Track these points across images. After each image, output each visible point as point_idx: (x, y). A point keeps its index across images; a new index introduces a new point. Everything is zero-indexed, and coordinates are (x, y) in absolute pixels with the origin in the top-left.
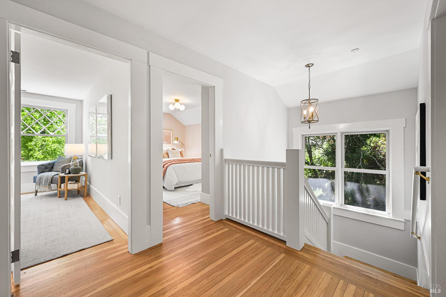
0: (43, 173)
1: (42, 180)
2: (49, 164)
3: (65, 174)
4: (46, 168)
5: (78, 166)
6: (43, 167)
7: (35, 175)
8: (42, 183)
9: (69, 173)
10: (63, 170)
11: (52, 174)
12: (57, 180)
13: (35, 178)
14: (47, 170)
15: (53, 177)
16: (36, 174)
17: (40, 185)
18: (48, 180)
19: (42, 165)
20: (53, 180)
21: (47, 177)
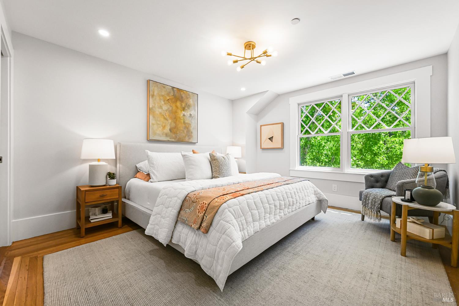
0: (372, 189)
1: (368, 200)
2: (382, 175)
3: (402, 200)
4: (377, 181)
5: (433, 188)
6: (372, 179)
7: (362, 190)
8: (368, 204)
9: (412, 200)
10: (401, 191)
11: (384, 192)
12: (389, 206)
13: (361, 194)
14: (378, 184)
15: (383, 199)
16: (363, 188)
17: (365, 207)
18: (375, 202)
19: (371, 176)
20: (384, 205)
21: (374, 198)
